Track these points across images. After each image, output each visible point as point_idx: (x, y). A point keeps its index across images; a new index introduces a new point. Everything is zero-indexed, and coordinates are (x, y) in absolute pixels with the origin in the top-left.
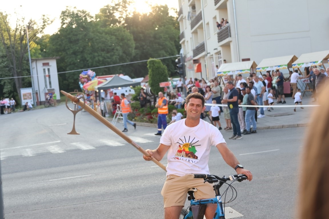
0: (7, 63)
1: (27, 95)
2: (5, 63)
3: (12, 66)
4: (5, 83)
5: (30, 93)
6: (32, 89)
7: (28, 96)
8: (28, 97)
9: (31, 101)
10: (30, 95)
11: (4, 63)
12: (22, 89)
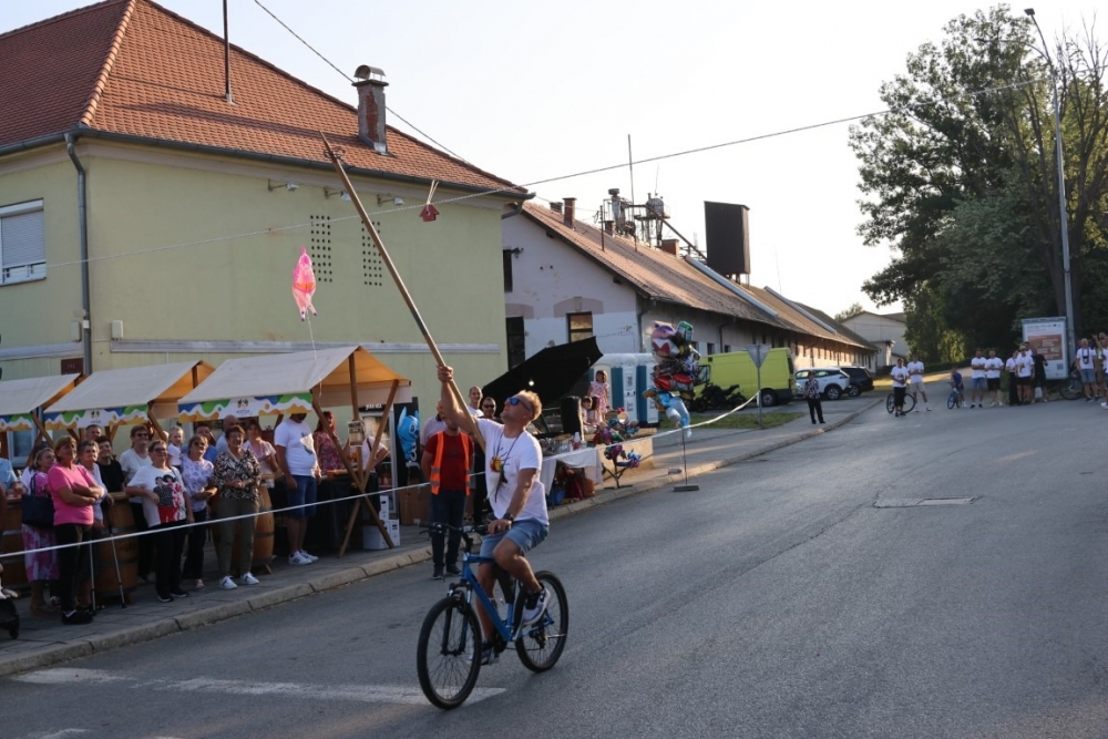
0: (1028, 230)
1: (1045, 343)
2: (1023, 231)
3: (1047, 242)
4: (1018, 299)
5: (1059, 337)
6: (1067, 321)
7: (1049, 348)
8: (1050, 352)
9: (1060, 367)
10: (1058, 343)
11: (1018, 233)
12: (1028, 322)
